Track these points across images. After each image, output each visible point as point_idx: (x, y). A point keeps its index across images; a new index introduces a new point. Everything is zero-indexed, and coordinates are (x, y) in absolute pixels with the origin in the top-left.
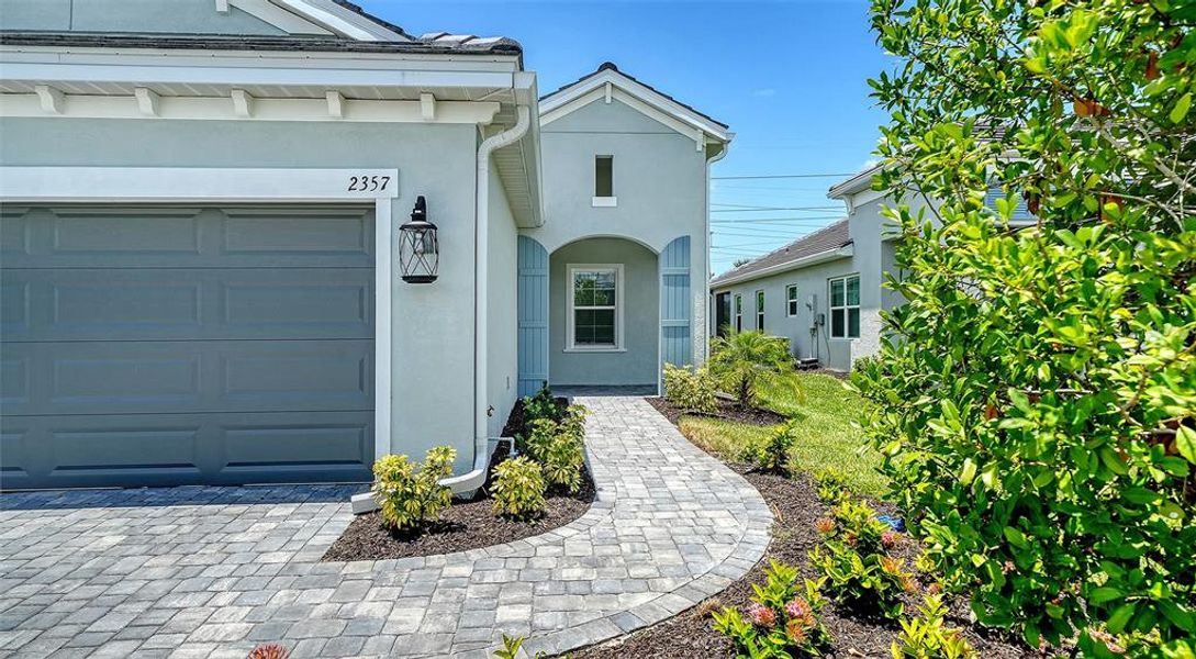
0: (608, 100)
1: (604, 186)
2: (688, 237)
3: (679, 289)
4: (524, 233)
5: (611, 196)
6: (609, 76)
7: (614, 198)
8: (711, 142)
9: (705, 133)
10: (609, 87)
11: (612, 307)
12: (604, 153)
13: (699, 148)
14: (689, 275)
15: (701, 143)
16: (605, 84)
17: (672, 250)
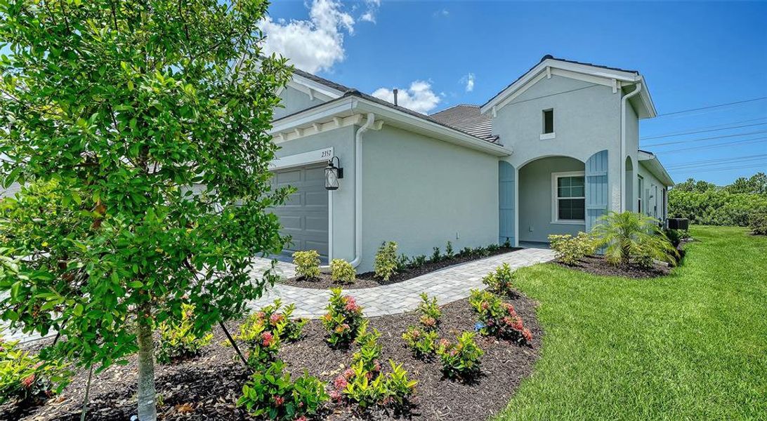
0: (549, 77)
1: (549, 127)
2: (607, 151)
3: (599, 185)
4: (501, 159)
5: (552, 132)
6: (549, 63)
7: (554, 133)
8: (624, 85)
9: (617, 80)
10: (548, 69)
11: (583, 198)
12: (547, 108)
13: (615, 91)
14: (607, 175)
15: (615, 88)
16: (546, 68)
17: (593, 160)
